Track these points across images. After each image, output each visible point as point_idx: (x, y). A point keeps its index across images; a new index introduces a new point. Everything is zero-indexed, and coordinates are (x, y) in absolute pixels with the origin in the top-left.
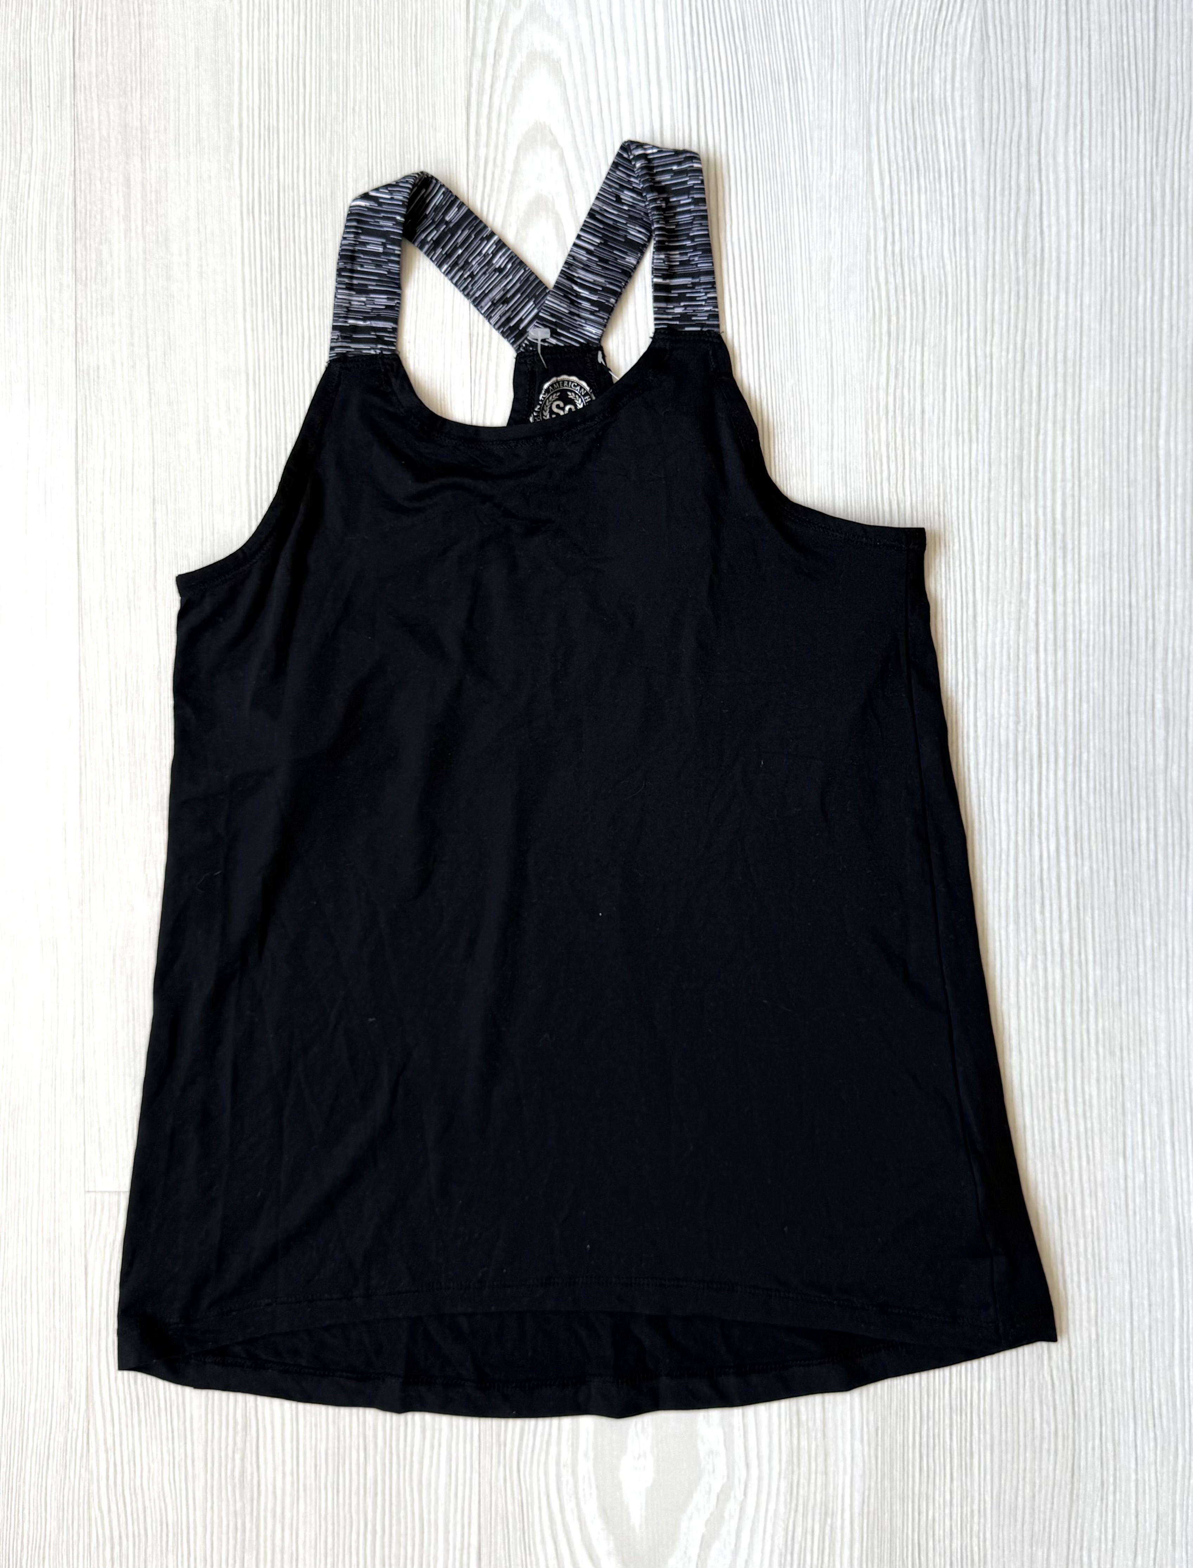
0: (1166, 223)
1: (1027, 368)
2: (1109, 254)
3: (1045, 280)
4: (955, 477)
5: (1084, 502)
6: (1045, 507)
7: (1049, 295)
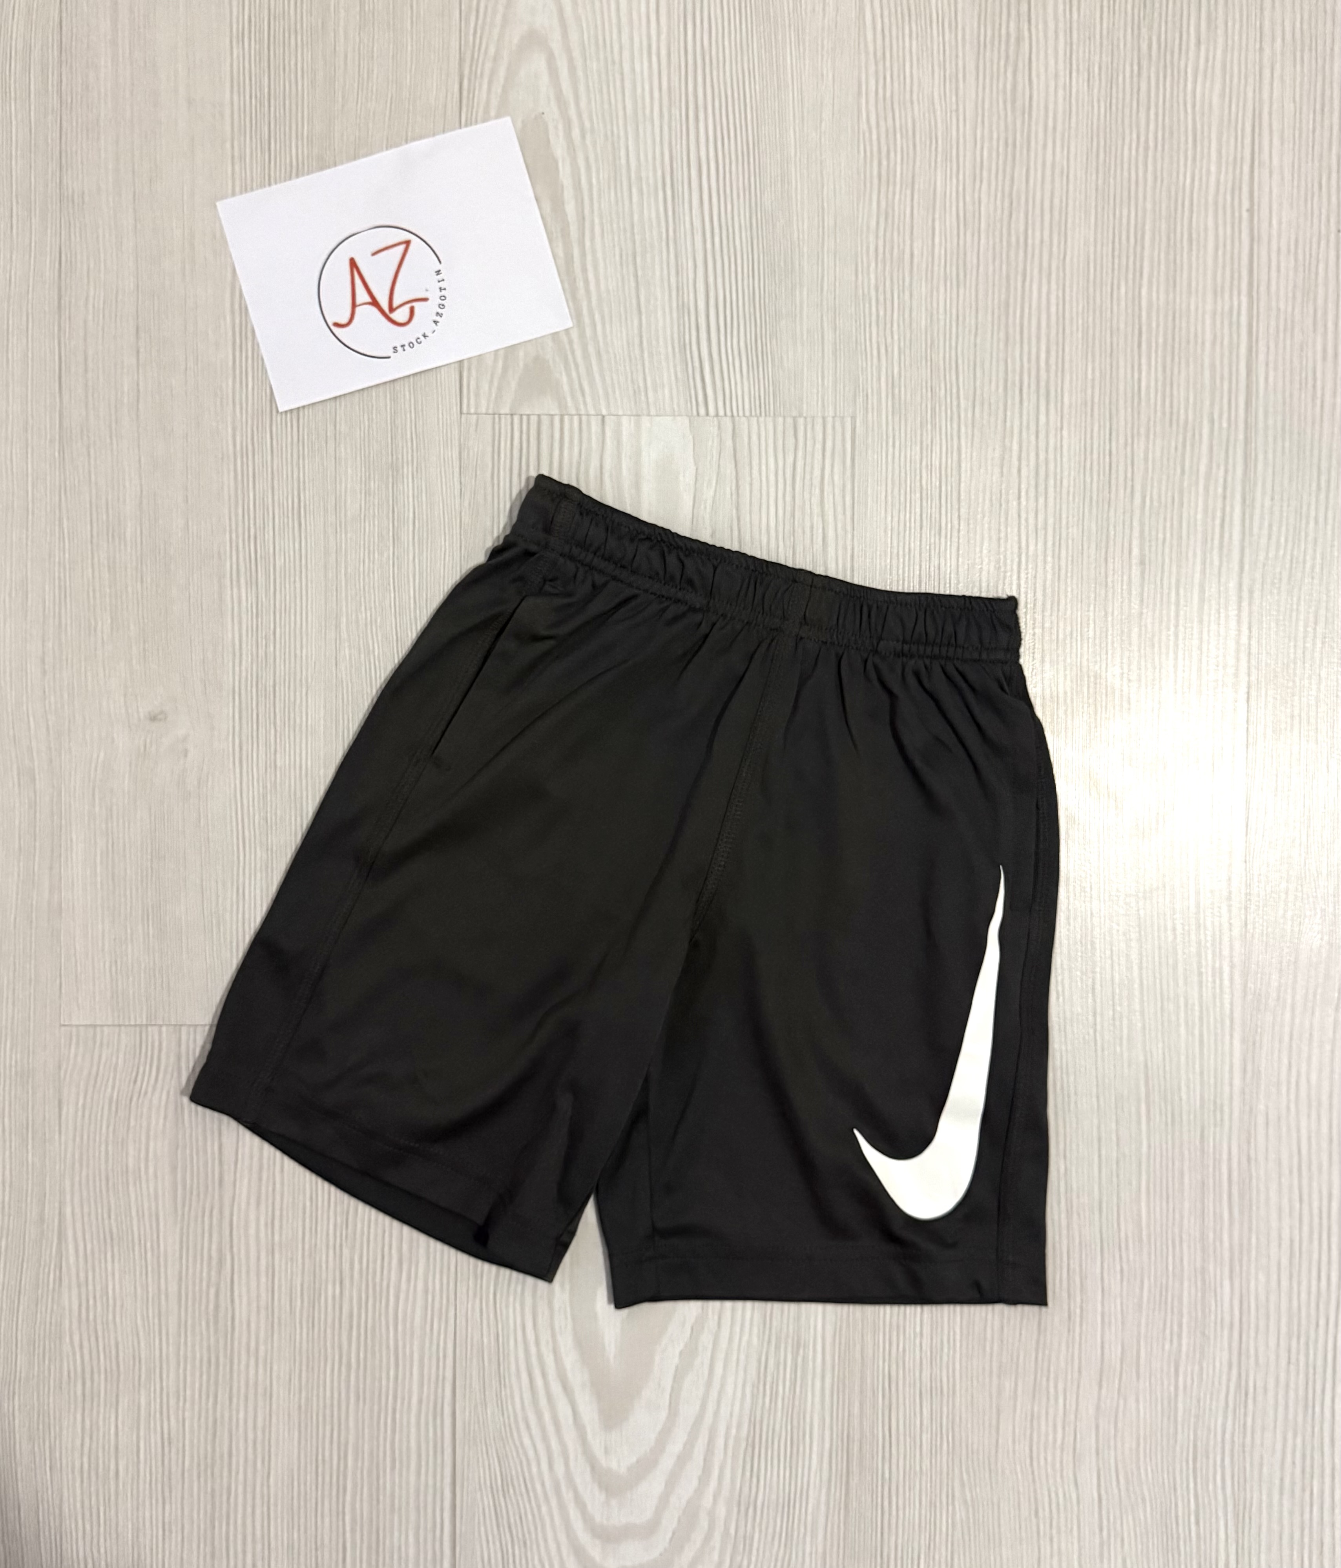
0: (1153, 76)
1: (1014, 216)
2: (1096, 104)
3: (1033, 128)
4: (942, 323)
5: (1067, 349)
6: (1029, 353)
7: (1036, 143)
